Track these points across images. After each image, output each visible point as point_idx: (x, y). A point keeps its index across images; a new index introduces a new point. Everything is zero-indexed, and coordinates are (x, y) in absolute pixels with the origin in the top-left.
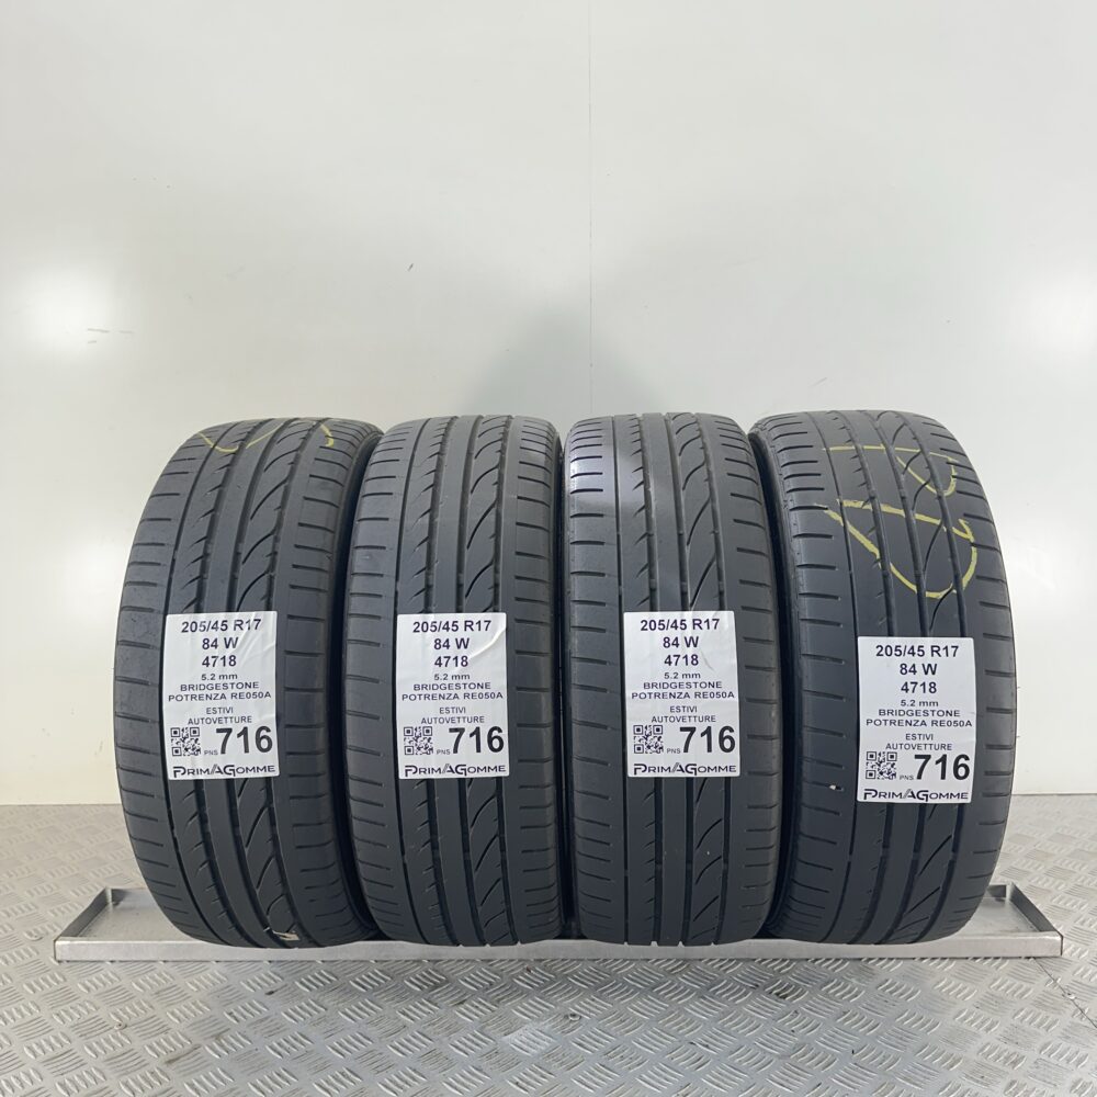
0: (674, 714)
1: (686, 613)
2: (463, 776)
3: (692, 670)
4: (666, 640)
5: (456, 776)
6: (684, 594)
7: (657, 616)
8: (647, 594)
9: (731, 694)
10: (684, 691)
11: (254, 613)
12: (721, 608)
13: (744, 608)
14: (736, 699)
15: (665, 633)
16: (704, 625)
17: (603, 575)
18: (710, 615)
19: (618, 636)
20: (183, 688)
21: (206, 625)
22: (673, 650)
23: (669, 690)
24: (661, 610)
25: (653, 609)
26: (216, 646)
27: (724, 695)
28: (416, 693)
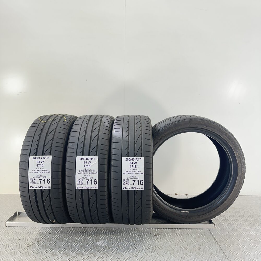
0: (132, 177)
1: (135, 157)
2: (88, 189)
3: (135, 168)
4: (130, 162)
5: (87, 189)
6: (134, 153)
7: (129, 158)
8: (127, 153)
9: (143, 173)
10: (133, 173)
11: (47, 156)
12: (142, 156)
13: (146, 156)
14: (144, 174)
15: (130, 161)
16: (138, 160)
17: (119, 149)
18: (139, 158)
19: (121, 162)
20: (33, 170)
21: (38, 158)
22: (132, 165)
23: (131, 172)
24: (130, 156)
25: (128, 156)
26: (39, 162)
27: (141, 174)
28: (80, 172)
